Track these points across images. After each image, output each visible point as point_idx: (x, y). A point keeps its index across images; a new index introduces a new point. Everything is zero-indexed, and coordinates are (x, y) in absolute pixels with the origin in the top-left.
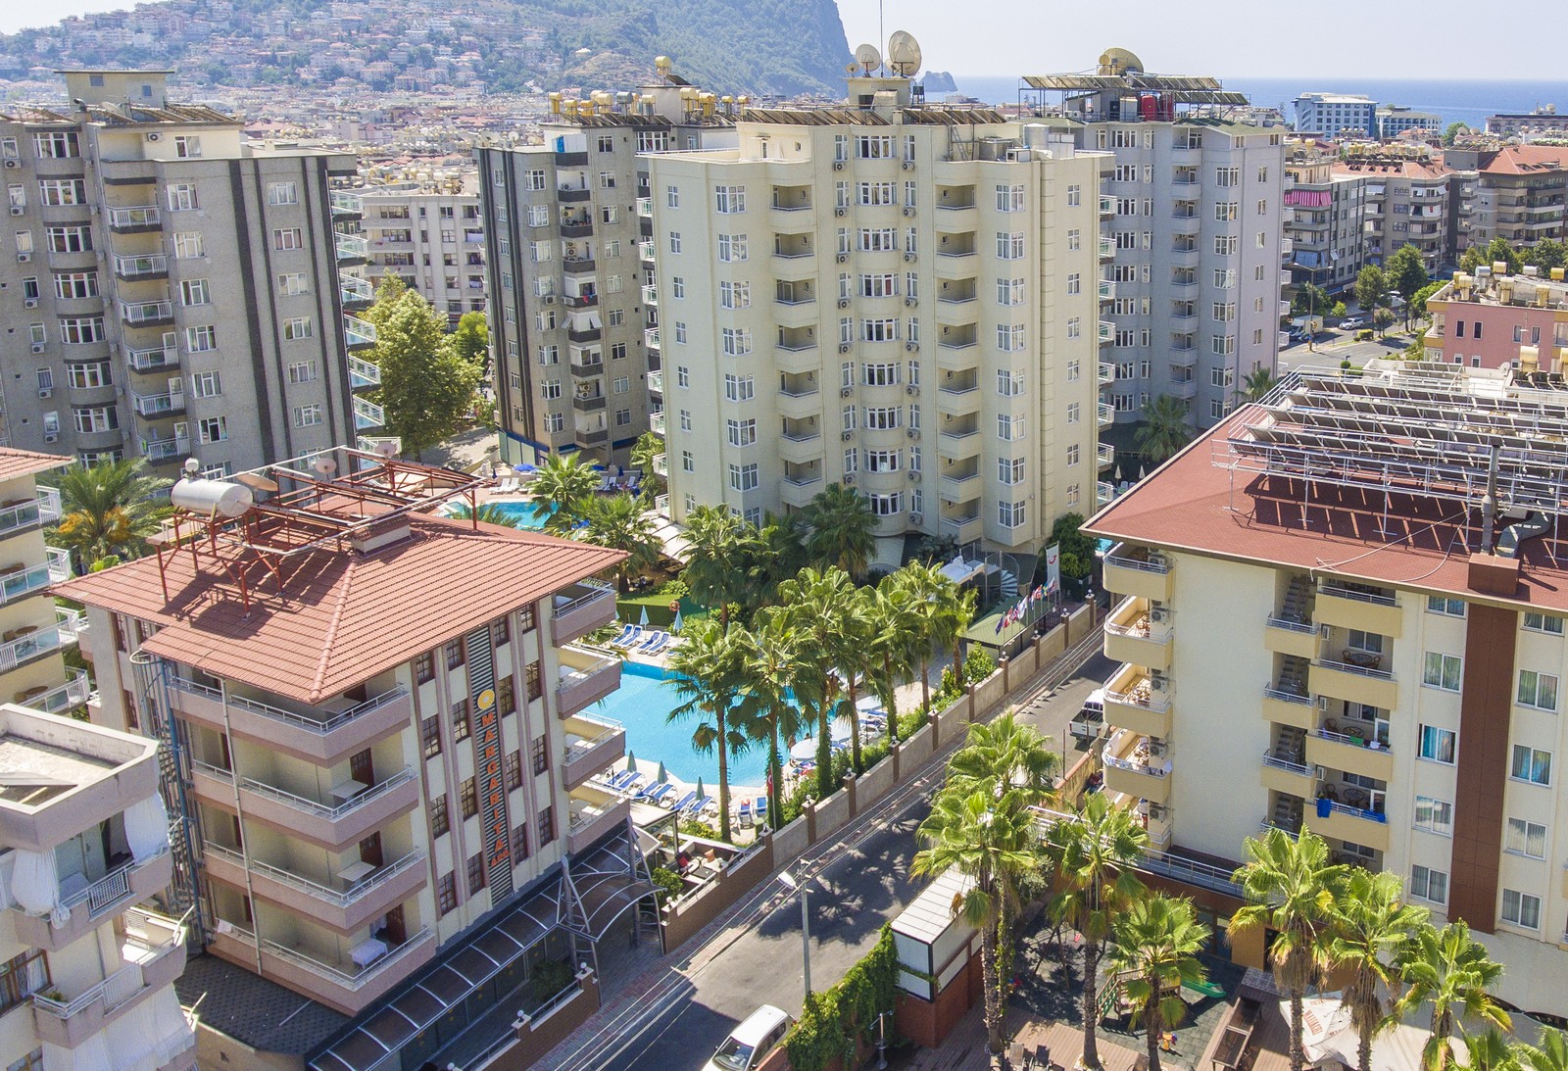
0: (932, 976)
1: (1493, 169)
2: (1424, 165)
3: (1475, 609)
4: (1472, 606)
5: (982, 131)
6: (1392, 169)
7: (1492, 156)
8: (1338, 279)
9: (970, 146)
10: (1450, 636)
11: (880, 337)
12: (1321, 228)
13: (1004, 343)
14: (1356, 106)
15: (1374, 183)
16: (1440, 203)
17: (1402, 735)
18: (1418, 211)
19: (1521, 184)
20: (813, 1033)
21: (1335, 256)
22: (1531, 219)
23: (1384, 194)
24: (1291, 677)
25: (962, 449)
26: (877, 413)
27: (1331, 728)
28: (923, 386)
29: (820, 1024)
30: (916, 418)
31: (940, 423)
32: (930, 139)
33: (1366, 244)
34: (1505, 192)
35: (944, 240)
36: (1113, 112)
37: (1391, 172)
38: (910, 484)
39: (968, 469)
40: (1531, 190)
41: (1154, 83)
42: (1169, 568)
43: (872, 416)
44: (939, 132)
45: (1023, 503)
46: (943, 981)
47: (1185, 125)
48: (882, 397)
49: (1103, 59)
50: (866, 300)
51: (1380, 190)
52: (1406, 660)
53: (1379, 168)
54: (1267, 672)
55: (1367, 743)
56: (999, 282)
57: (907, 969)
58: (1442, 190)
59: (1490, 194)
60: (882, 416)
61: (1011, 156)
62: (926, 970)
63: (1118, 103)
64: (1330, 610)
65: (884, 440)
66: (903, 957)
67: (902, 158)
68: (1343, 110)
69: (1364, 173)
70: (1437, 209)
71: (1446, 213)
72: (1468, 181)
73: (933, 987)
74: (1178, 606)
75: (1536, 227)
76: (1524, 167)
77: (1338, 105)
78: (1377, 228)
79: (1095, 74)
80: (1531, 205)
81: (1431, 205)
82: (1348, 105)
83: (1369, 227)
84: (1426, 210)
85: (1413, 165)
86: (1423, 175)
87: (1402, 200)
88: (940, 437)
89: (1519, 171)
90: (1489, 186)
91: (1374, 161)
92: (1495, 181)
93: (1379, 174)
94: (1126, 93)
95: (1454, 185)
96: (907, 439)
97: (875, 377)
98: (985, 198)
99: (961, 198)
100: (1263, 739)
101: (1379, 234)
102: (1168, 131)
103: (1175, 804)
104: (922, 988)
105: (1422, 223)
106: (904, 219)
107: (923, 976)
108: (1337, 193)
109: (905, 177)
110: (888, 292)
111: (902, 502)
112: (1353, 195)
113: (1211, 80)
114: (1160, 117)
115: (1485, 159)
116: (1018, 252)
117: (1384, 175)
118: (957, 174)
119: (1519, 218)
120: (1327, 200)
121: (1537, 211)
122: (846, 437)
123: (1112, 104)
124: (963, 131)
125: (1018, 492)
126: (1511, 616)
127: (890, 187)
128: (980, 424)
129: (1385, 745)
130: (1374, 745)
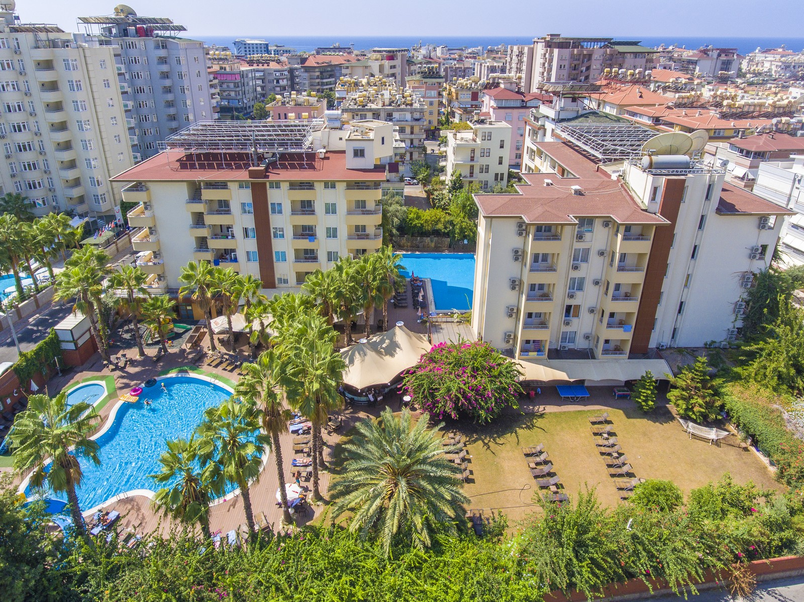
0: (75, 342)
1: (307, 64)
2: (278, 63)
3: (253, 184)
4: (252, 184)
5: (52, 36)
6: (266, 65)
7: (306, 59)
8: (248, 111)
9: (47, 42)
10: (246, 196)
11: (20, 130)
12: (238, 89)
13: (81, 128)
14: (261, 44)
15: (258, 71)
16: (286, 78)
17: (238, 231)
18: (278, 82)
19: (317, 70)
20: (24, 364)
21: (245, 101)
22: (323, 84)
23: (264, 75)
24: (199, 220)
25: (71, 175)
26: (26, 164)
27: (215, 236)
28: (47, 150)
29: (27, 360)
30: (47, 165)
31: (58, 165)
32: (26, 39)
33: (259, 96)
34: (312, 74)
35: (43, 85)
36: (125, 33)
37: (266, 66)
38: (49, 193)
39: (77, 182)
40: (321, 73)
41: (143, 21)
42: (147, 189)
43: (24, 165)
44: (30, 36)
45: (104, 194)
46: (80, 342)
47: (158, 38)
48: (28, 157)
49: (116, 9)
50: (9, 114)
51: (262, 74)
52: (235, 207)
53: (261, 65)
54: (189, 220)
55: (227, 238)
56: (73, 102)
57: (64, 341)
58: (286, 73)
59: (306, 75)
60: (29, 165)
61: (67, 46)
62: (72, 339)
63: (126, 30)
64: (208, 194)
65: (33, 176)
66: (61, 338)
67: (13, 47)
68: (255, 46)
69: (255, 67)
70: (285, 81)
71: (289, 83)
72: (296, 69)
73: (76, 344)
74: (154, 203)
75: (325, 87)
76: (318, 63)
77: (253, 44)
78: (263, 89)
79: (113, 16)
80: (322, 79)
81: (283, 79)
82: (256, 44)
83: (259, 89)
84: (281, 81)
85: (274, 63)
86: (278, 67)
87: (271, 78)
88: (60, 171)
89: (316, 65)
90: (306, 71)
91: (258, 62)
92: (308, 69)
93: (261, 67)
94: (130, 25)
95: (291, 71)
96: (44, 174)
97: (22, 148)
98: (59, 65)
99: (48, 65)
100: (193, 243)
101: (264, 92)
102: (151, 41)
103: (167, 274)
104: (71, 346)
105: (280, 87)
106: (20, 77)
107: (71, 342)
108: (242, 75)
109: (17, 57)
110: (20, 110)
111: (47, 200)
112: (250, 76)
113: (168, 19)
114: (147, 35)
115: (303, 60)
116: (79, 87)
117: (263, 68)
118: (43, 54)
119: (318, 84)
120: (238, 77)
121: (325, 81)
122: (13, 176)
123: (124, 30)
124: (42, 36)
125: (100, 190)
126: (264, 184)
127: (10, 62)
128: (78, 163)
129: (233, 237)
130: (230, 237)
